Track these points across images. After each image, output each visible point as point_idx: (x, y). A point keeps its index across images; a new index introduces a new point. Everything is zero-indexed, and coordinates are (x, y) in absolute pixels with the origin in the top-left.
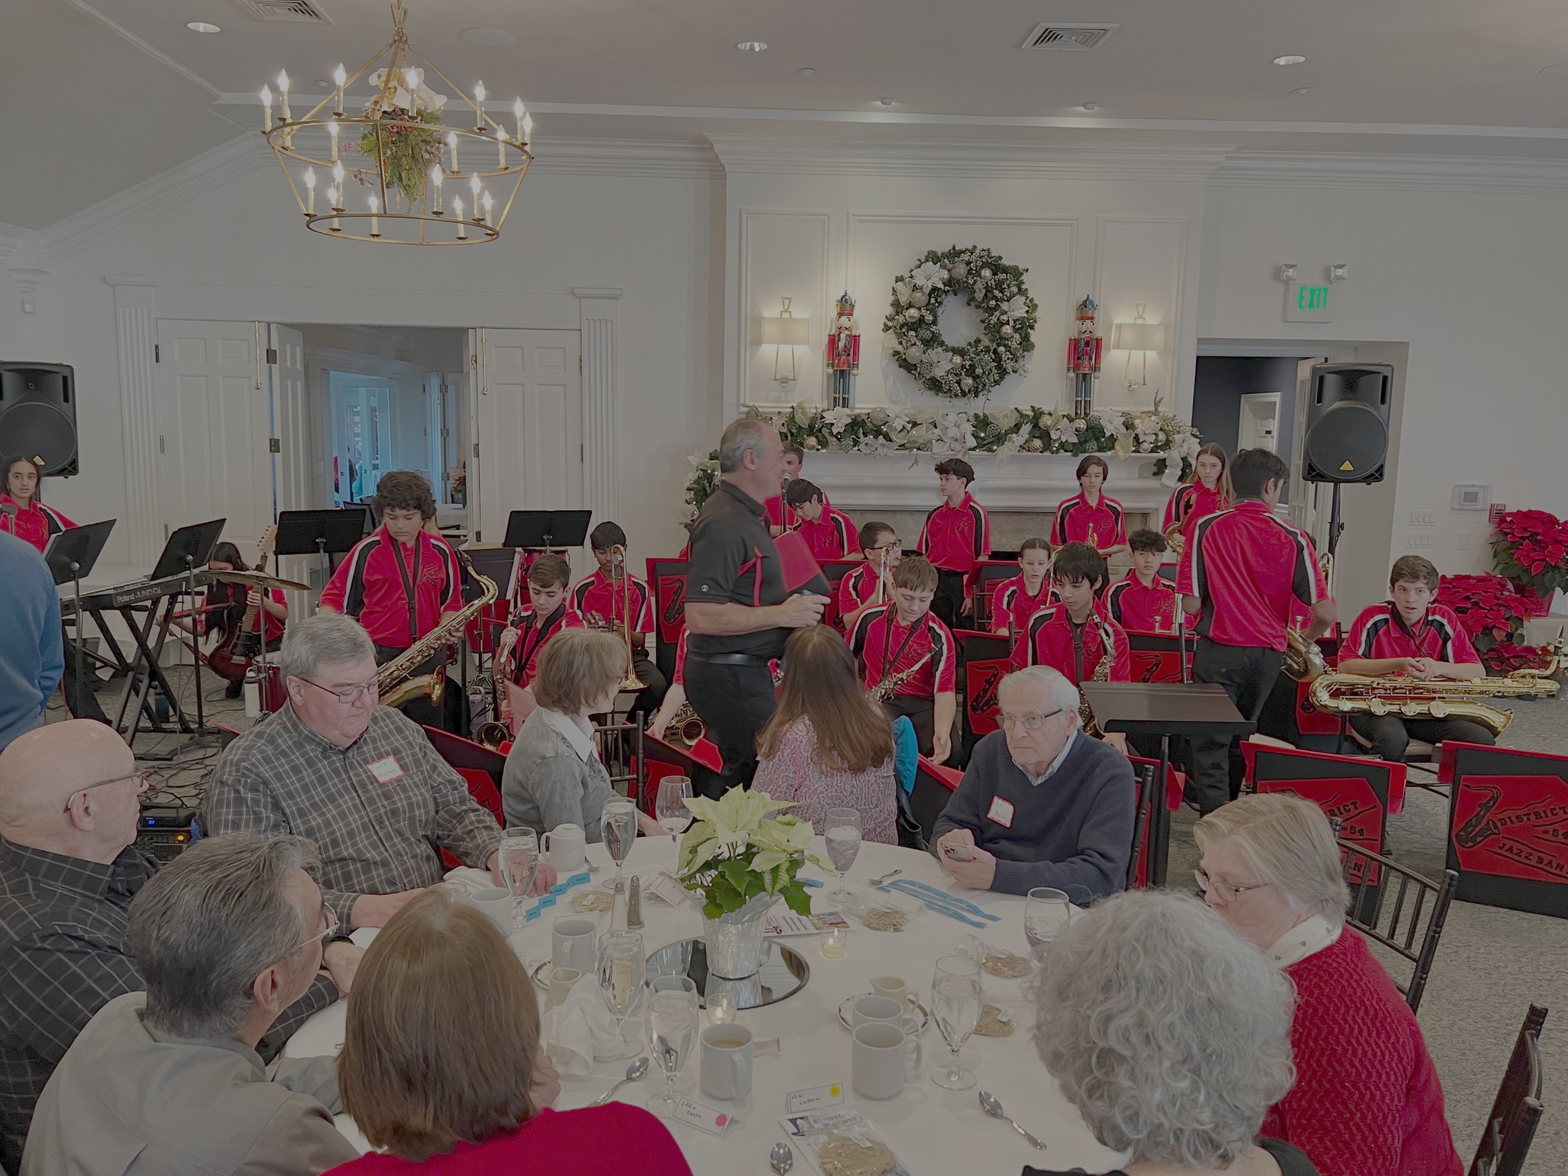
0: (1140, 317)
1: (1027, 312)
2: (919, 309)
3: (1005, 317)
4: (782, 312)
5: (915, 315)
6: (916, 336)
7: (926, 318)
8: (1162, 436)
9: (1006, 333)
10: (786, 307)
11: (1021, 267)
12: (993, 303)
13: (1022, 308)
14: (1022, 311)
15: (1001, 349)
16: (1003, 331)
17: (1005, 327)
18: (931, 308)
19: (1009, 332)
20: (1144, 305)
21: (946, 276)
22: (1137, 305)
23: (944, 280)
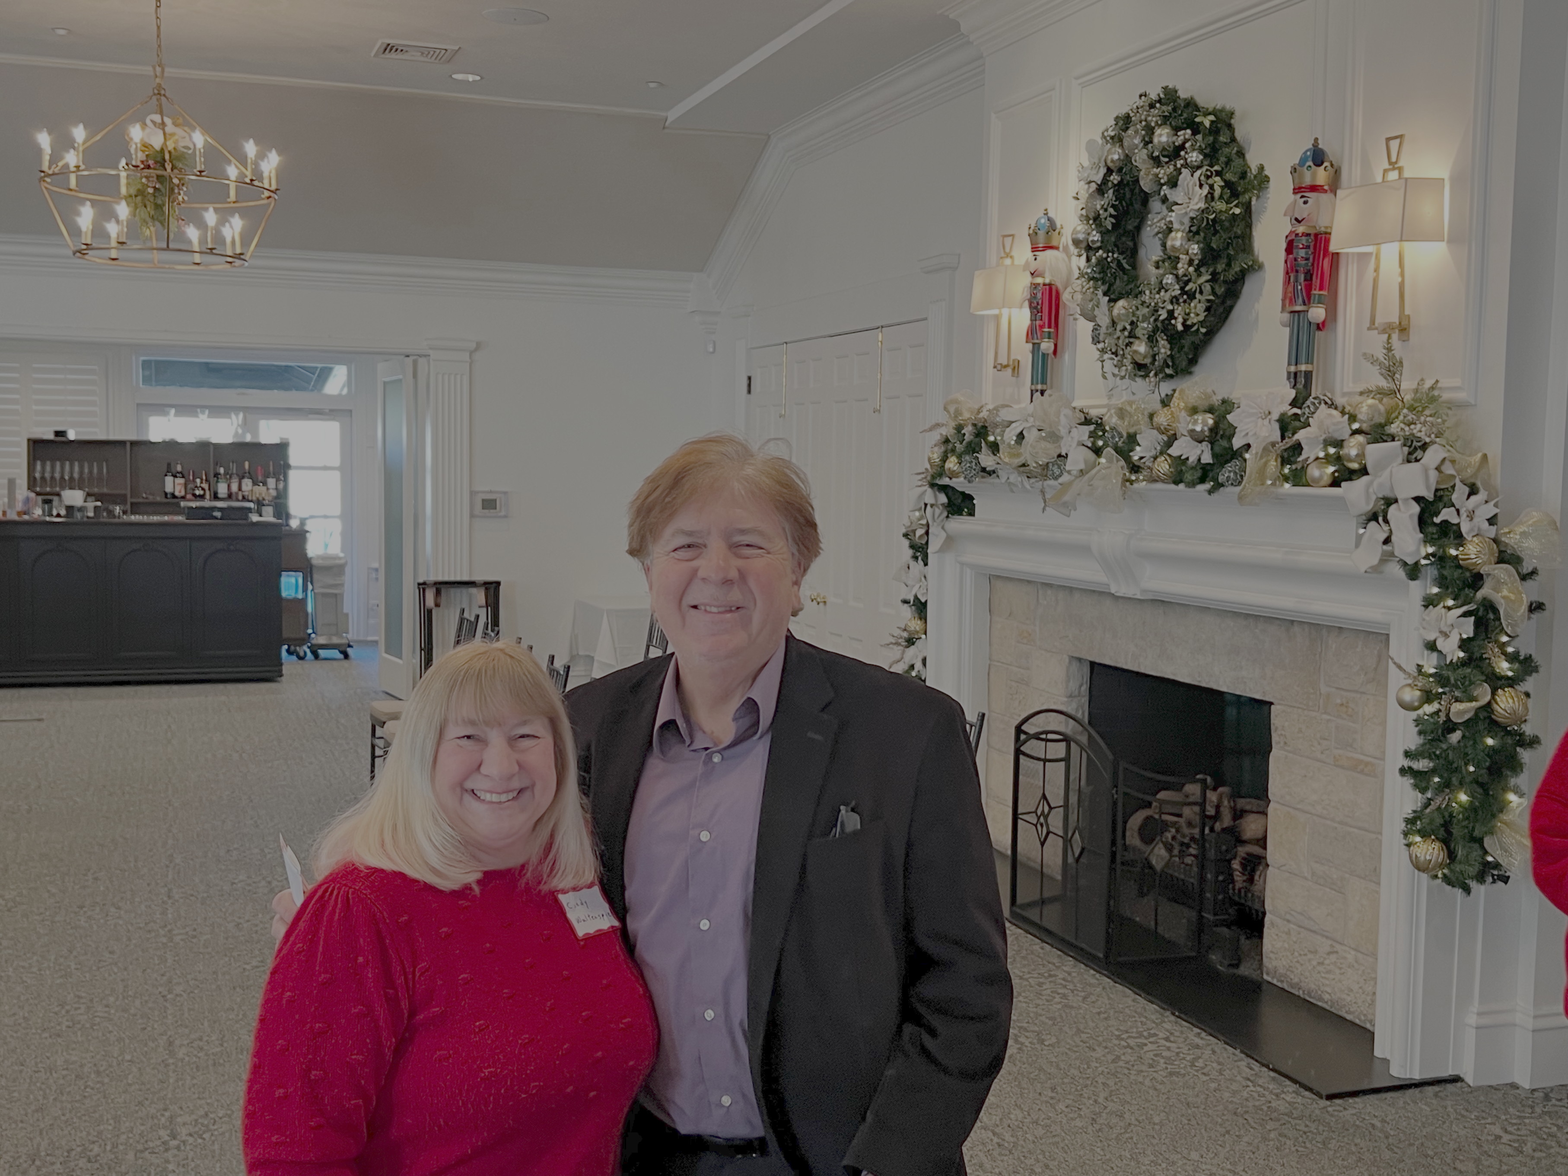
0: (1393, 166)
1: (1208, 198)
3: (1170, 217)
8: (1354, 447)
14: (1196, 200)
15: (1169, 279)
16: (1169, 243)
17: (1173, 234)
18: (1097, 218)
19: (1178, 243)
20: (1401, 137)
21: (1116, 157)
22: (1388, 140)
23: (1110, 164)
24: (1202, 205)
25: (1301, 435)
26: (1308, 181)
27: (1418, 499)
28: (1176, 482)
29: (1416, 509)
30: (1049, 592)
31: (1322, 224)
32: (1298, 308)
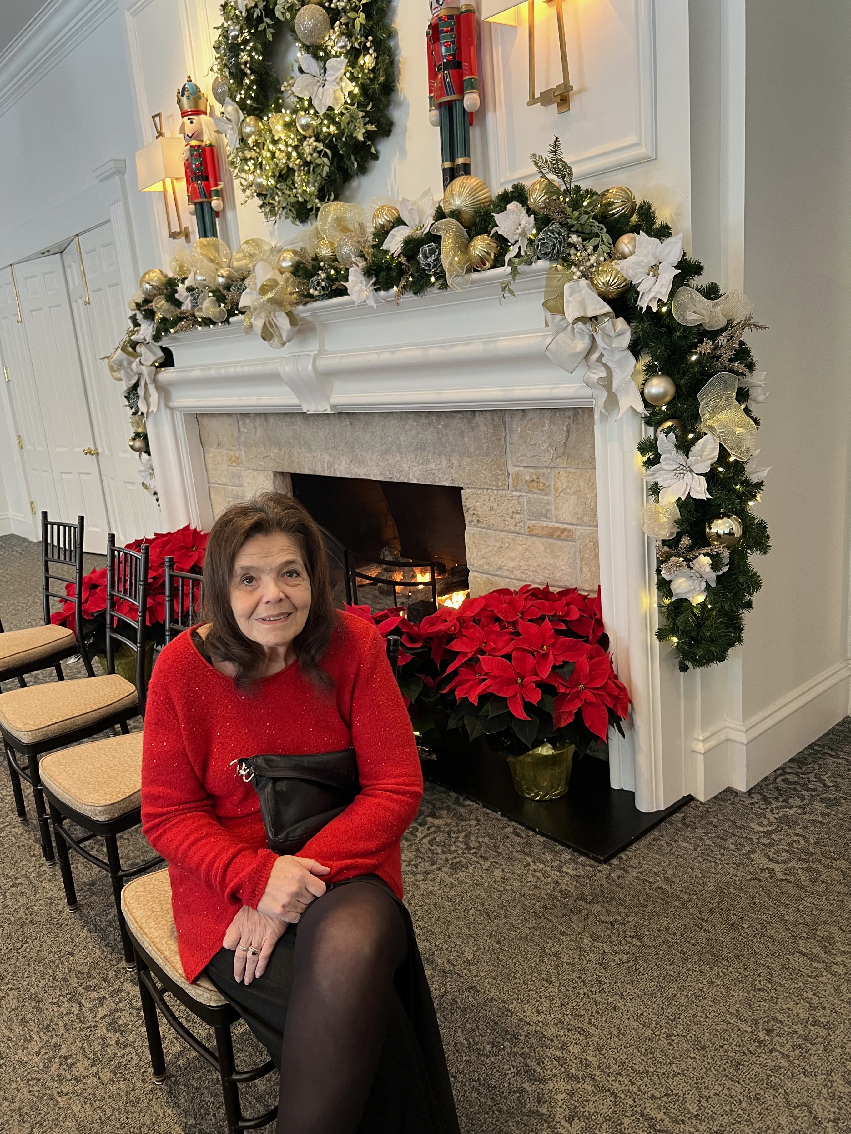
30: (248, 421)
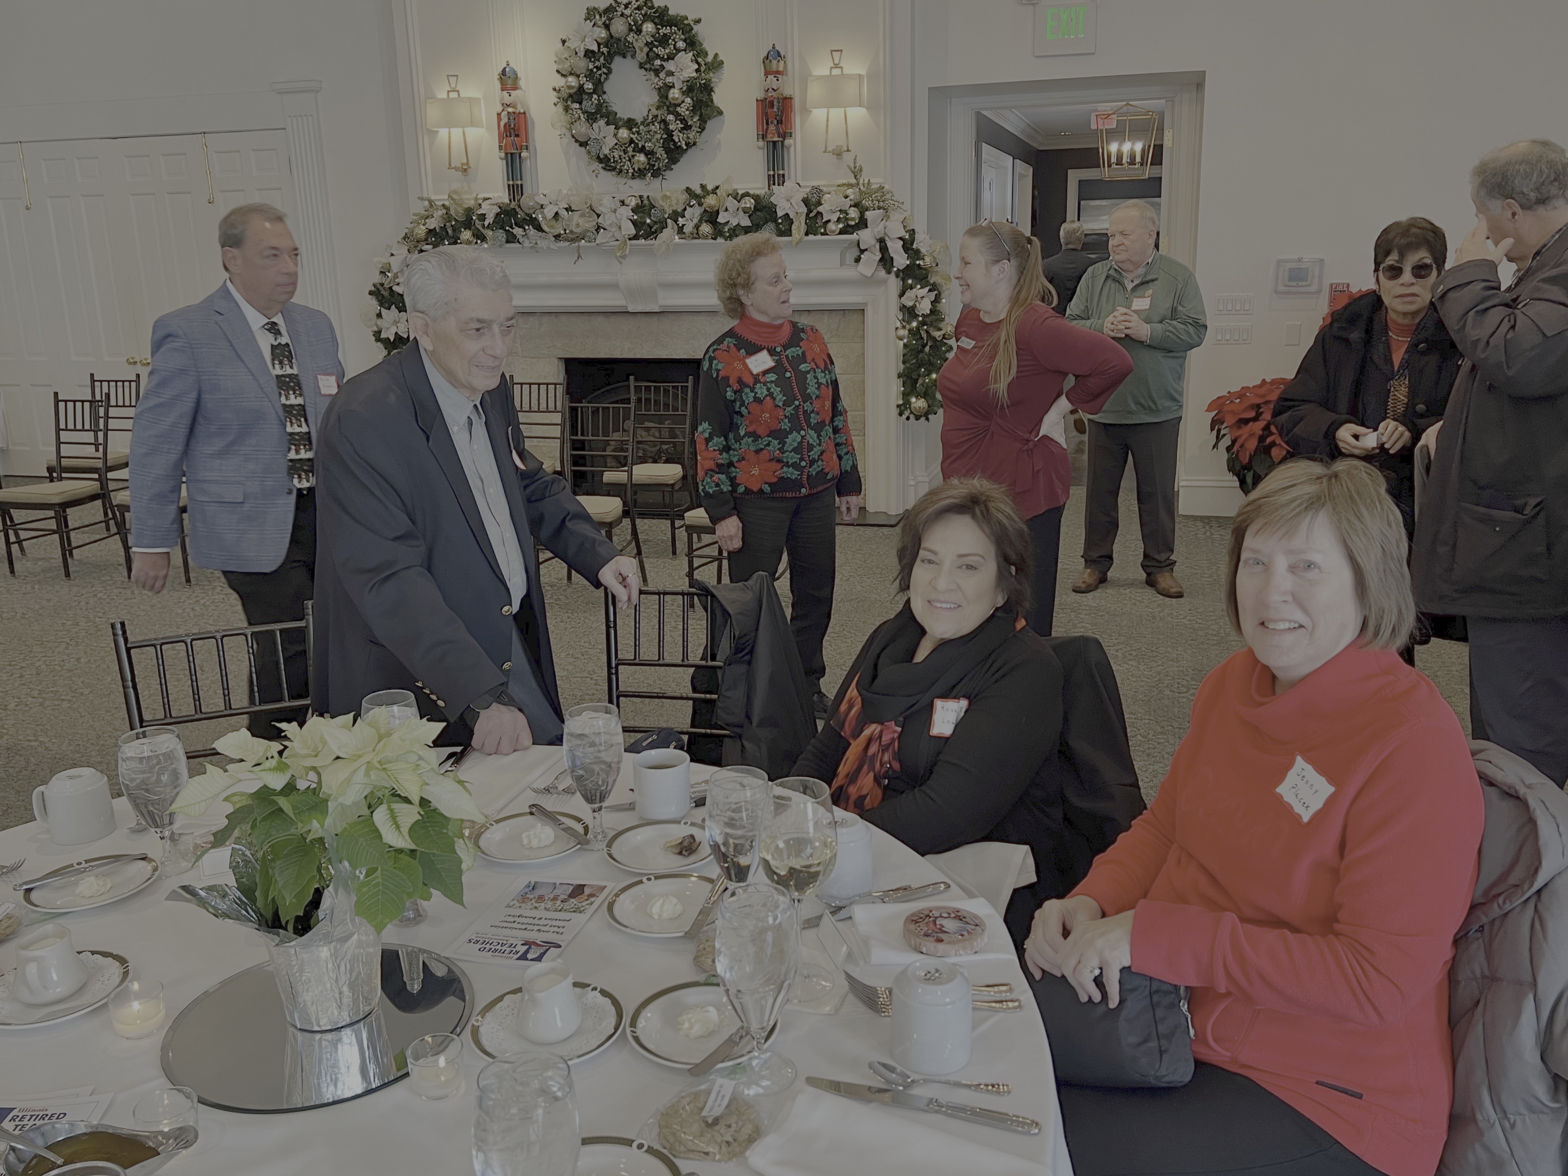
0: (836, 66)
1: (697, 71)
2: (578, 76)
3: (670, 79)
4: (448, 92)
5: (573, 84)
6: (581, 109)
7: (586, 87)
8: (854, 213)
9: (673, 99)
10: (453, 85)
11: (691, 17)
12: (658, 62)
13: (690, 67)
14: (690, 70)
15: (671, 117)
16: (671, 96)
17: (672, 91)
18: (590, 75)
19: (677, 96)
20: (841, 51)
21: (603, 35)
22: (832, 51)
23: (599, 40)
24: (694, 75)
25: (820, 209)
26: (774, 68)
27: (900, 238)
28: (715, 239)
29: (902, 243)
31: (787, 92)
32: (776, 139)
